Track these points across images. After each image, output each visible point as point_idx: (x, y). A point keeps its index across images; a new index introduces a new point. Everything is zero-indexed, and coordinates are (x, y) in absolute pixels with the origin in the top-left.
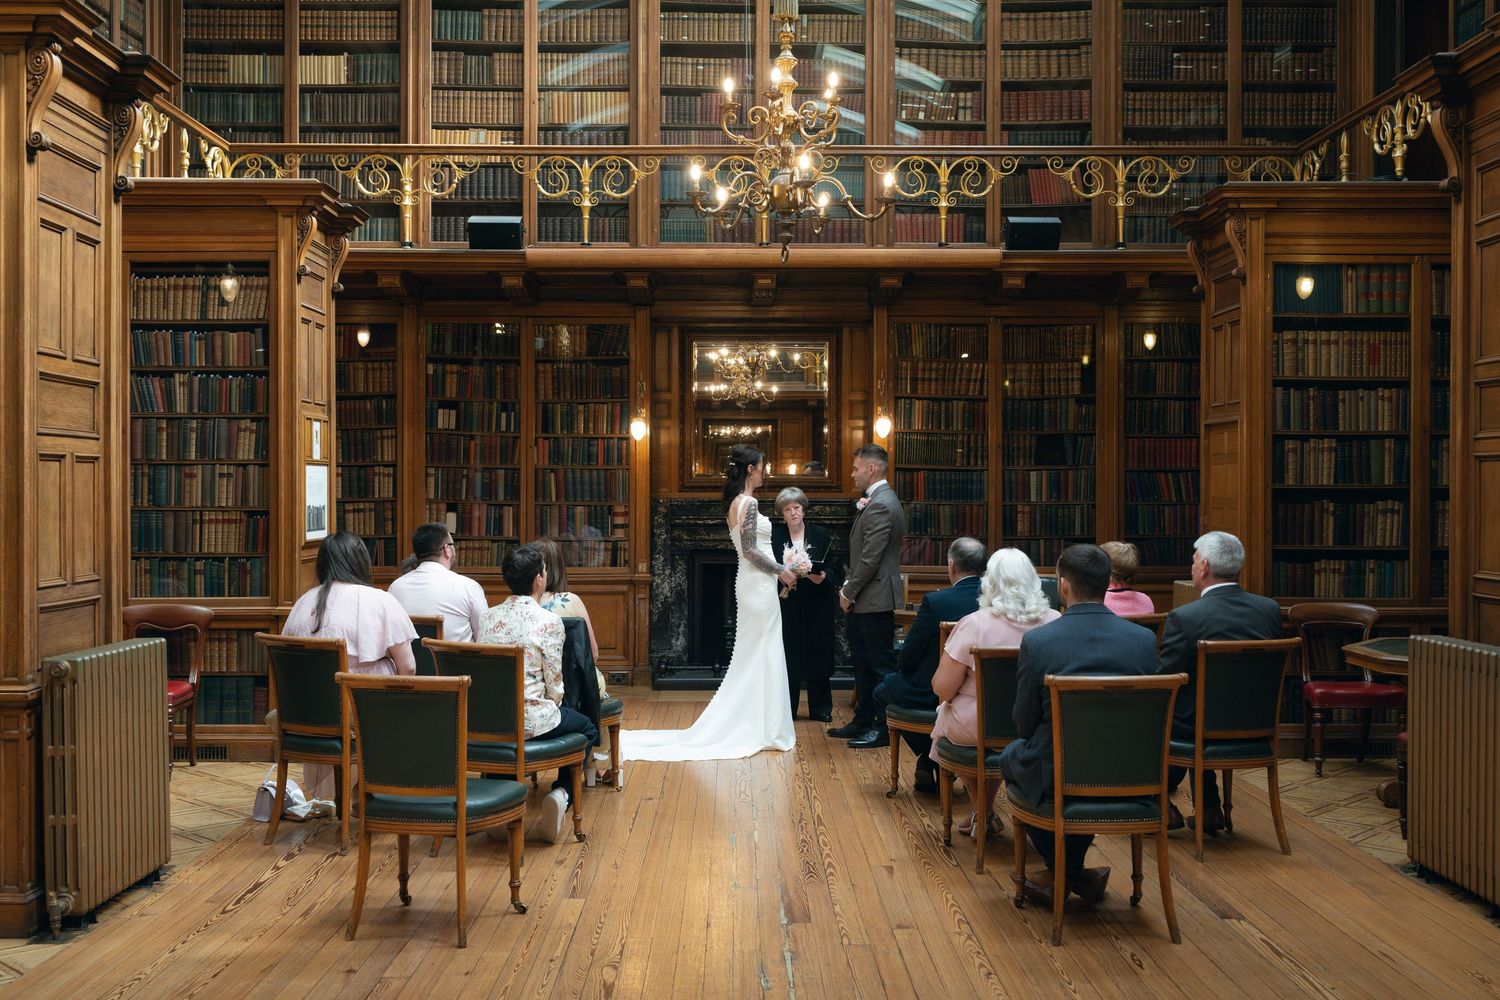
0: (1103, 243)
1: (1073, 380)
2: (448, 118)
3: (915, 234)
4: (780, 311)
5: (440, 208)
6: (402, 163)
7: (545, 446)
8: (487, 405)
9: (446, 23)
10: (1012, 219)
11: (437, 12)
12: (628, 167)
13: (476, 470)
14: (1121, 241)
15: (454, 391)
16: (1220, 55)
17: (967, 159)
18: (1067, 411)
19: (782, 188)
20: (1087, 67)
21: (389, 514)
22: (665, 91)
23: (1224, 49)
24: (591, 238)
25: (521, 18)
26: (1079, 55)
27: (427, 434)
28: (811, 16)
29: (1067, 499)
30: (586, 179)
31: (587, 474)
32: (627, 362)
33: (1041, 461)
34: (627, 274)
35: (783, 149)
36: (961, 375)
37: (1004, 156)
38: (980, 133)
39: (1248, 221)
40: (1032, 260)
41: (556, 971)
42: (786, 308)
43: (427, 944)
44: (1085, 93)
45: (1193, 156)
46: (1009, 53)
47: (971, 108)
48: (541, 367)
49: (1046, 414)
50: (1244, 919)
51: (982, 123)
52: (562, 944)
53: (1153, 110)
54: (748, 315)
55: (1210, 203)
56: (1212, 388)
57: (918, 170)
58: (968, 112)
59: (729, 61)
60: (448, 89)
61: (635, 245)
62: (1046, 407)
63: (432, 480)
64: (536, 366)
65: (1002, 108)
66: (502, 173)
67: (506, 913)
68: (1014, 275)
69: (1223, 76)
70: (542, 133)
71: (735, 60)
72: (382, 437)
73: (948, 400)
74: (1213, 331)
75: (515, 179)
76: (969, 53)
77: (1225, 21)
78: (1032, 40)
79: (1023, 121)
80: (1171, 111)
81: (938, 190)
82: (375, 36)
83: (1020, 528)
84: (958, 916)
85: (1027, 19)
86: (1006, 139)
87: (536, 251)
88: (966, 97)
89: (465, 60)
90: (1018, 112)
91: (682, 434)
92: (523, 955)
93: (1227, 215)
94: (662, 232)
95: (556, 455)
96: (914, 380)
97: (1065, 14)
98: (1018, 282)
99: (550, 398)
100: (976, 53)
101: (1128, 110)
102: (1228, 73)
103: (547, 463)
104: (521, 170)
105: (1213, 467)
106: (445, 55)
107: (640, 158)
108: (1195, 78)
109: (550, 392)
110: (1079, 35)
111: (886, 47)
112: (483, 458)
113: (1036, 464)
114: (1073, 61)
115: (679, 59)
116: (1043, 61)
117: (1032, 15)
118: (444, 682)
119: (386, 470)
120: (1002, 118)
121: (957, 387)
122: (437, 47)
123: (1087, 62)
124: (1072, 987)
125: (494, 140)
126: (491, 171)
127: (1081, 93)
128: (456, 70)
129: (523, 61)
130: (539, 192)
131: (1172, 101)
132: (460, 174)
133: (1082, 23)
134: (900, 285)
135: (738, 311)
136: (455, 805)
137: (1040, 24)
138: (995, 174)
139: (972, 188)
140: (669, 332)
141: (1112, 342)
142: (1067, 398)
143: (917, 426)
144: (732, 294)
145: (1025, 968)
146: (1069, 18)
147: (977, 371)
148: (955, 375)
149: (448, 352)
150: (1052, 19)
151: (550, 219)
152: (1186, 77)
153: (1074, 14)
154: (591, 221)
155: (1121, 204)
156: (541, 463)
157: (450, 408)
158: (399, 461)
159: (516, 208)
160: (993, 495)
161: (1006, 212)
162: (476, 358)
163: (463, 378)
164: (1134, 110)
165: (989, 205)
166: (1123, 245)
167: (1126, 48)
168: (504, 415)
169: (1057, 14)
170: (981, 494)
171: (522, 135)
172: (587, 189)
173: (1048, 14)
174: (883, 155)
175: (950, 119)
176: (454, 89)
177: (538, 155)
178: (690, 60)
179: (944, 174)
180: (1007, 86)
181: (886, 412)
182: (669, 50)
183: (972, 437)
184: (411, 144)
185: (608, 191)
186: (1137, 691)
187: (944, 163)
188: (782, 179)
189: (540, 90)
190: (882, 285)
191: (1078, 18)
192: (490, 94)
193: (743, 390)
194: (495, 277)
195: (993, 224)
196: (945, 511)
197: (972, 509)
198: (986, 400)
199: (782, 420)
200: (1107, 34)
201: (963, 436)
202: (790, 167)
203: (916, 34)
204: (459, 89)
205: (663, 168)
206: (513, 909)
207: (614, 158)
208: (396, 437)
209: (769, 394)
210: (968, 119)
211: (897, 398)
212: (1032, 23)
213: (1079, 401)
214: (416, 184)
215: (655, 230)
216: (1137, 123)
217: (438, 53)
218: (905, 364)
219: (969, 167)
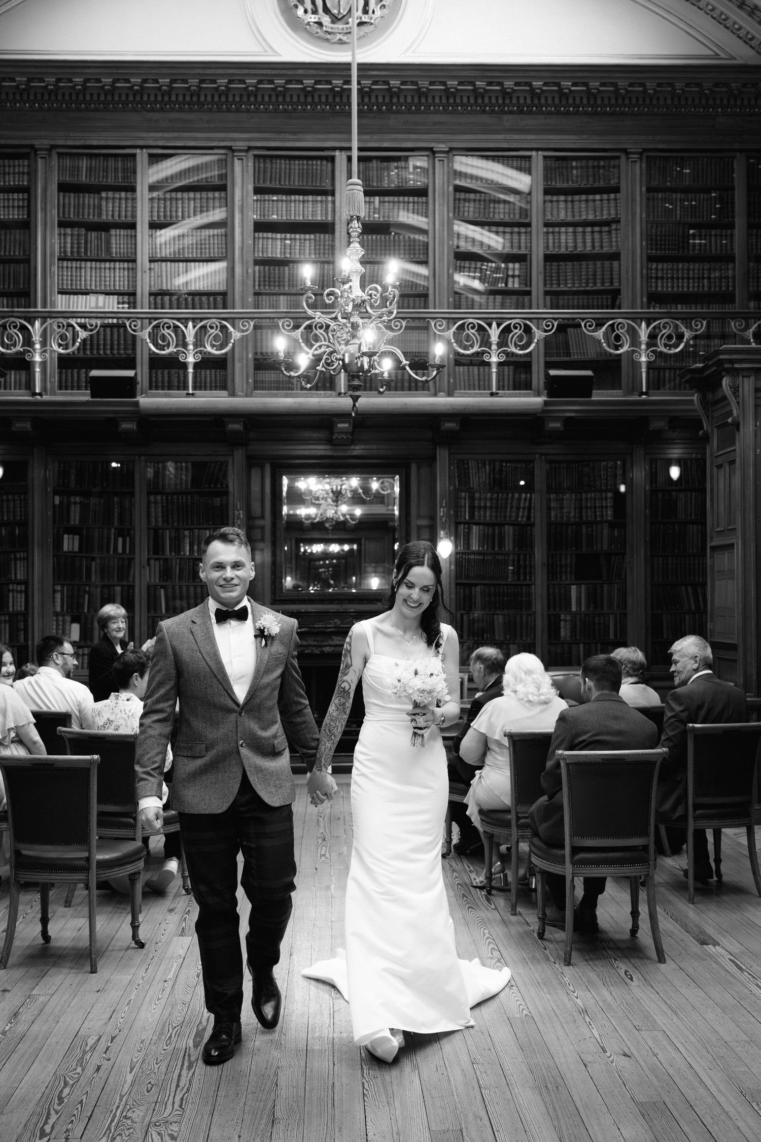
0: (631, 392)
1: (606, 507)
2: (72, 284)
3: (471, 383)
4: (358, 450)
5: (64, 362)
6: (33, 325)
7: (156, 566)
8: (106, 531)
9: (69, 203)
10: (553, 372)
11: (61, 194)
12: (225, 327)
13: (97, 587)
14: (644, 390)
15: (77, 518)
16: (729, 232)
17: (514, 322)
18: (602, 534)
19: (351, 355)
20: (617, 241)
21: (21, 625)
22: (257, 262)
23: (732, 226)
24: (195, 388)
25: (134, 199)
26: (610, 232)
27: (54, 556)
28: (382, 198)
29: (602, 609)
30: (190, 339)
31: (192, 589)
32: (226, 493)
33: (580, 576)
34: (225, 419)
35: (353, 324)
36: (512, 504)
37: (545, 319)
38: (527, 298)
39: (741, 378)
40: (571, 407)
41: (169, 989)
42: (363, 447)
43: (66, 971)
44: (615, 264)
45: (704, 319)
46: (551, 230)
47: (519, 276)
48: (152, 498)
49: (584, 537)
50: (719, 944)
51: (528, 289)
52: (173, 970)
53: (672, 278)
54: (329, 453)
55: (710, 363)
56: (715, 517)
57: (473, 331)
58: (516, 280)
59: (312, 236)
60: (72, 260)
61: (233, 394)
62: (584, 530)
63: (58, 596)
64: (148, 497)
65: (545, 276)
66: (118, 332)
67: (128, 948)
68: (556, 419)
69: (732, 249)
70: (152, 298)
71: (318, 235)
72: (16, 559)
73: (501, 525)
74: (715, 469)
75: (129, 338)
76: (516, 230)
77: (733, 203)
78: (570, 219)
79: (562, 288)
80: (688, 278)
81: (490, 348)
82: (9, 215)
83: (562, 634)
84: (492, 946)
85: (566, 201)
86: (548, 303)
87: (149, 401)
88: (515, 268)
89: (86, 236)
90: (559, 280)
91: (274, 554)
92: (143, 978)
93: (724, 373)
94: (255, 382)
95: (166, 573)
96: (472, 508)
97: (598, 197)
98: (557, 425)
99: (160, 524)
100: (523, 230)
101: (652, 278)
102: (736, 247)
103: (157, 581)
104: (134, 331)
105: (717, 583)
106: (69, 231)
107: (237, 321)
108: (708, 252)
109: (160, 519)
110: (609, 214)
111: (446, 224)
112: (102, 578)
113: (576, 579)
114: (605, 236)
115: (270, 235)
116: (579, 238)
117: (570, 198)
118: (78, 760)
119: (19, 588)
120: (545, 285)
121: (508, 514)
122: (61, 224)
123: (617, 237)
124: (575, 994)
125: (111, 304)
126: (108, 330)
127: (611, 264)
128: (79, 243)
129: (135, 236)
130: (150, 349)
131: (688, 270)
132: (83, 334)
133: (612, 204)
134: (458, 428)
135: (320, 449)
136: (88, 859)
137: (577, 204)
138: (539, 334)
139: (519, 346)
140: (262, 467)
141: (639, 474)
142: (601, 522)
143: (475, 547)
144: (315, 435)
145: (540, 981)
146: (601, 200)
147: (525, 500)
148: (506, 504)
149: (73, 485)
150: (587, 201)
151: (160, 371)
152: (700, 250)
153: (605, 196)
154: (195, 374)
155: (644, 359)
156: (152, 581)
157: (74, 534)
158: (30, 579)
159: (130, 363)
160: (539, 606)
161: (549, 365)
162: (94, 490)
163: (84, 508)
164: (657, 278)
165: (535, 359)
166: (646, 394)
167: (649, 226)
168: (120, 540)
169: (591, 197)
170: (529, 605)
171: (135, 299)
172: (191, 347)
173: (584, 197)
174: (443, 318)
175: (501, 285)
176: (77, 260)
177: (150, 319)
178: (279, 236)
179: (494, 333)
180: (548, 258)
181: (448, 536)
182: (261, 227)
183: (522, 557)
184: (40, 309)
185: (209, 348)
186: (628, 763)
187: (494, 325)
188: (353, 349)
189: (151, 261)
190: (443, 428)
191: (608, 200)
192: (107, 265)
193: (330, 513)
194: (112, 422)
195: (538, 377)
196: (499, 619)
197: (522, 618)
198: (533, 525)
199: (366, 539)
200: (634, 214)
201: (514, 555)
202: (359, 339)
203: (471, 214)
204: (81, 260)
205: (255, 327)
206: (133, 945)
207: (214, 320)
208: (27, 558)
209: (352, 516)
210: (516, 285)
211: (457, 524)
212: (569, 205)
213: (612, 525)
214: (44, 343)
215: (250, 381)
216: (659, 289)
217: (62, 229)
218: (463, 494)
219: (516, 328)
